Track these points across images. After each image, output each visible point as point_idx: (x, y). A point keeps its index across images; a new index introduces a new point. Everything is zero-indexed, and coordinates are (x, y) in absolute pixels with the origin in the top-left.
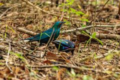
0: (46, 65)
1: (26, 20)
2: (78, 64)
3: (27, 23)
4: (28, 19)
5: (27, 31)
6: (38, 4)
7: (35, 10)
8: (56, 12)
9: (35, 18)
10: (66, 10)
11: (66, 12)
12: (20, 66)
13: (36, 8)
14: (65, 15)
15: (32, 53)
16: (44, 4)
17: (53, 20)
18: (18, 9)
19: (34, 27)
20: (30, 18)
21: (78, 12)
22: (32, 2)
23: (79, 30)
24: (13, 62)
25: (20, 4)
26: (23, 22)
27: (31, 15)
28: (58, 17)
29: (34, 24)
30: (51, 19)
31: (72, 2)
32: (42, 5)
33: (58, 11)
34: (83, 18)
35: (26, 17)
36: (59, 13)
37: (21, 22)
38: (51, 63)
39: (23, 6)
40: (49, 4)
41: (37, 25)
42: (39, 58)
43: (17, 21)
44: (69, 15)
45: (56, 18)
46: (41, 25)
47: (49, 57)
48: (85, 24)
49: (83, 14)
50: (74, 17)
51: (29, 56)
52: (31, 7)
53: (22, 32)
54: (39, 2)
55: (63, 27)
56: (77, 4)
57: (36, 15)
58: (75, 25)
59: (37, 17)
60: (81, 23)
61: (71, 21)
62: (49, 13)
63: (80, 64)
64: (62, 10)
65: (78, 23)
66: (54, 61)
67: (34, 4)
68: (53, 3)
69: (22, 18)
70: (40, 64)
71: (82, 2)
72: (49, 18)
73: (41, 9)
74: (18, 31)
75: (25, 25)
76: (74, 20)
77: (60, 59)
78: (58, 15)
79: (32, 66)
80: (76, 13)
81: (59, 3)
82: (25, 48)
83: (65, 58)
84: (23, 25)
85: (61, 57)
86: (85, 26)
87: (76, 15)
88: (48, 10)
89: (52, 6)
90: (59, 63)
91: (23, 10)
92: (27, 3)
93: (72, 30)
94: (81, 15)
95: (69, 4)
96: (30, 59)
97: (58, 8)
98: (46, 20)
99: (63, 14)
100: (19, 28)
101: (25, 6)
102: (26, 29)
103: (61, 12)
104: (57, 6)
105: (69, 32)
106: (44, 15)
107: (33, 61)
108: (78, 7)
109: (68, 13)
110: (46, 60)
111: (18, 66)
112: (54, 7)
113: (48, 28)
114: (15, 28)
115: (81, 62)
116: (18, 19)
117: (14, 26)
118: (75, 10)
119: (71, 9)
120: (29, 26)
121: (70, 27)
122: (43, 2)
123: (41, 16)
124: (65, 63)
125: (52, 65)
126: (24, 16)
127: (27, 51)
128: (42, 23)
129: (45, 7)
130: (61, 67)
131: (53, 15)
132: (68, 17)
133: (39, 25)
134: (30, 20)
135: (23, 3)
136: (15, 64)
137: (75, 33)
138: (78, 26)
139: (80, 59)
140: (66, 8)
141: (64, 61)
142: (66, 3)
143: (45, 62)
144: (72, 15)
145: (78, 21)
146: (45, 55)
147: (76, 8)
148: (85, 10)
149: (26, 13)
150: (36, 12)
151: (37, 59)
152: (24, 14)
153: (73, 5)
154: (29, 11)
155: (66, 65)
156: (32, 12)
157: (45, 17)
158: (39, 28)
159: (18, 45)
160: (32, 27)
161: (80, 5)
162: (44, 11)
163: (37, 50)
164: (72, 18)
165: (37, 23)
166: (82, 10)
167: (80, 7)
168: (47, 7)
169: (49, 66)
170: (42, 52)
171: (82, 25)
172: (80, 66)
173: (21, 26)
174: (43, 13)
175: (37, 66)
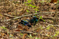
0: (17, 32)
1: (8, 10)
2: (33, 31)
3: (8, 12)
4: (9, 9)
5: (8, 15)
6: (14, 2)
7: (12, 5)
8: (22, 6)
9: (12, 9)
10: (27, 5)
11: (27, 6)
12: (4, 33)
13: (12, 4)
14: (27, 8)
15: (11, 26)
16: (16, 2)
17: (21, 10)
18: (3, 5)
19: (12, 13)
20: (10, 9)
21: (33, 6)
22: (11, 1)
23: (34, 15)
24: (1, 30)
25: (5, 2)
26: (6, 11)
27: (10, 7)
28: (24, 9)
29: (12, 12)
30: (20, 10)
31: (30, 1)
32: (16, 3)
33: (23, 6)
34: (36, 9)
35: (8, 9)
36: (24, 7)
37: (5, 11)
38: (20, 31)
39: (6, 3)
40: (19, 2)
41: (13, 12)
42: (14, 28)
43: (3, 10)
44: (29, 7)
45: (23, 9)
46: (15, 12)
47: (19, 28)
48: (37, 12)
49: (36, 7)
50: (31, 9)
51: (9, 28)
52: (10, 4)
53: (6, 16)
54: (14, 1)
55: (26, 13)
56: (33, 2)
57: (12, 8)
58: (32, 12)
59: (13, 9)
60: (35, 11)
61: (30, 10)
62: (19, 7)
63: (34, 31)
64: (25, 5)
65: (33, 11)
66: (22, 30)
67: (11, 2)
68: (21, 2)
69: (6, 9)
70: (14, 31)
71: (35, 1)
72: (19, 9)
73: (15, 5)
74: (4, 15)
75: (7, 12)
76: (31, 10)
77: (24, 29)
78: (23, 8)
79: (10, 32)
80: (32, 6)
81: (24, 1)
82: (7, 24)
83: (27, 28)
84: (6, 12)
85: (25, 28)
86: (36, 13)
87: (32, 8)
88: (19, 5)
89: (20, 3)
90: (24, 31)
91: (6, 5)
92: (8, 2)
93: (30, 15)
94: (35, 8)
95: (29, 2)
96: (9, 29)
97: (23, 4)
98: (18, 10)
99: (26, 7)
100: (4, 14)
101: (7, 3)
102: (8, 14)
103: (25, 6)
104: (23, 3)
105: (29, 16)
106: (16, 8)
107: (11, 30)
108: (33, 4)
109: (28, 7)
110: (17, 29)
111: (3, 33)
112: (22, 4)
113: (19, 14)
114: (2, 14)
115: (35, 30)
116: (4, 10)
117: (2, 13)
118: (32, 5)
119: (30, 4)
120: (9, 13)
121: (29, 13)
122: (16, 1)
123: (15, 8)
124: (27, 31)
125: (20, 32)
126: (7, 8)
127: (8, 25)
128: (16, 11)
129: (17, 3)
130: (25, 33)
131: (21, 8)
132: (28, 9)
133: (14, 13)
134: (10, 10)
135: (6, 2)
136: (2, 32)
137: (32, 16)
138: (33, 13)
139: (34, 29)
140: (27, 4)
141: (26, 30)
142: (27, 2)
143: (17, 30)
144: (30, 8)
145: (33, 10)
146: (17, 27)
147: (32, 4)
148: (36, 5)
149: (8, 7)
150: (13, 6)
151: (13, 29)
152: (7, 7)
153: (31, 3)
154: (9, 5)
155: (27, 32)
156: (11, 6)
157: (17, 9)
158: (14, 14)
159: (4, 22)
160: (11, 14)
161: (34, 3)
162: (17, 5)
163: (13, 25)
164: (30, 9)
165: (13, 11)
166: (35, 5)
167: (34, 4)
168: (18, 4)
169: (19, 32)
170: (16, 26)
171: (35, 12)
172: (34, 32)
173: (5, 13)
174: (16, 6)
175: (13, 32)
